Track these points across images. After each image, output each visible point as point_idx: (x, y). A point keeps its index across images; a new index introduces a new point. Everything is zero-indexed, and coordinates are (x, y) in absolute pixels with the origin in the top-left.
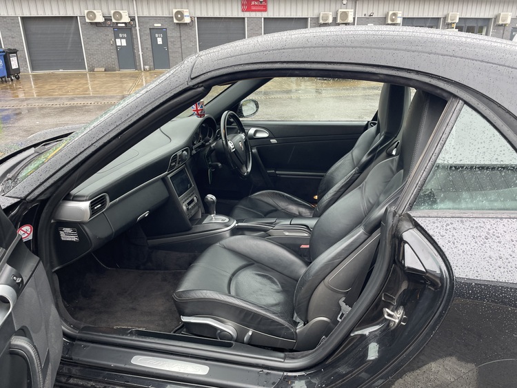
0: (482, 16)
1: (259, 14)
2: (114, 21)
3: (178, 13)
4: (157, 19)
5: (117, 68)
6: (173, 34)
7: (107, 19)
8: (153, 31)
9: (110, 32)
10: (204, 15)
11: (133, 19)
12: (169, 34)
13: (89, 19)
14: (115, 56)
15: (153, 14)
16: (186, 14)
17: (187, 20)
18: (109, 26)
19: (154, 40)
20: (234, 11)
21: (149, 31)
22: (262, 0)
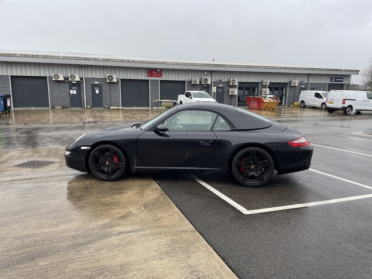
0: (282, 82)
1: (157, 78)
2: (70, 80)
3: (109, 76)
4: (96, 79)
5: (69, 106)
6: (105, 88)
7: (66, 78)
8: (94, 86)
9: (67, 86)
10: (125, 78)
11: (82, 79)
12: (103, 88)
13: (55, 78)
14: (68, 100)
15: (94, 76)
16: (114, 77)
17: (115, 80)
18: (67, 83)
19: (94, 91)
20: (143, 76)
21: (91, 86)
22: (159, 71)
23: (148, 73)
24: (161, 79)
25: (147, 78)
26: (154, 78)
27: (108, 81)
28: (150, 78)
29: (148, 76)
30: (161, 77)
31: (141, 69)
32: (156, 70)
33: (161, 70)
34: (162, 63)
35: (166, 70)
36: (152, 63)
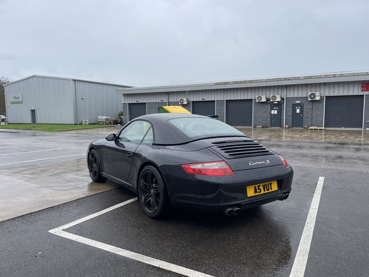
2: (271, 100)
3: (312, 94)
4: (297, 98)
5: (269, 126)
7: (268, 100)
8: (295, 106)
9: (269, 107)
10: (331, 94)
11: (282, 99)
12: (305, 107)
13: (258, 100)
14: (269, 120)
15: (296, 96)
16: (316, 95)
17: (318, 98)
18: (269, 103)
19: (294, 111)
20: (356, 91)
21: (292, 106)
23: (362, 87)
25: (361, 93)
27: (309, 99)
28: (366, 93)
29: (362, 91)
31: (354, 83)
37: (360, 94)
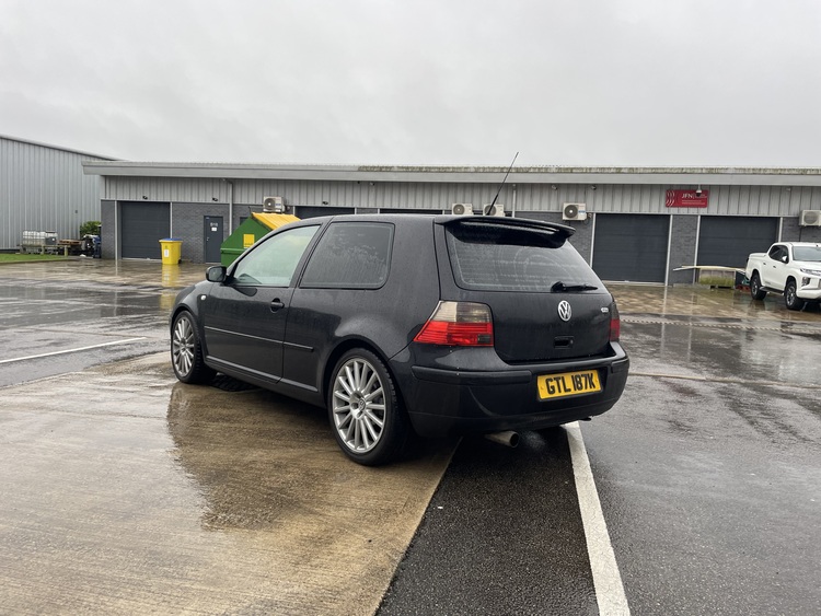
1: (693, 211)
3: (569, 208)
7: (477, 213)
10: (607, 210)
11: (508, 214)
15: (535, 208)
16: (580, 209)
17: (581, 217)
20: (654, 206)
22: (699, 191)
23: (668, 198)
24: (703, 211)
25: (664, 211)
26: (684, 211)
27: (564, 218)
28: (673, 211)
29: (667, 206)
30: (705, 206)
31: (652, 188)
32: (691, 189)
33: (707, 190)
34: (711, 171)
35: (720, 188)
36: (682, 172)
37: (662, 213)
